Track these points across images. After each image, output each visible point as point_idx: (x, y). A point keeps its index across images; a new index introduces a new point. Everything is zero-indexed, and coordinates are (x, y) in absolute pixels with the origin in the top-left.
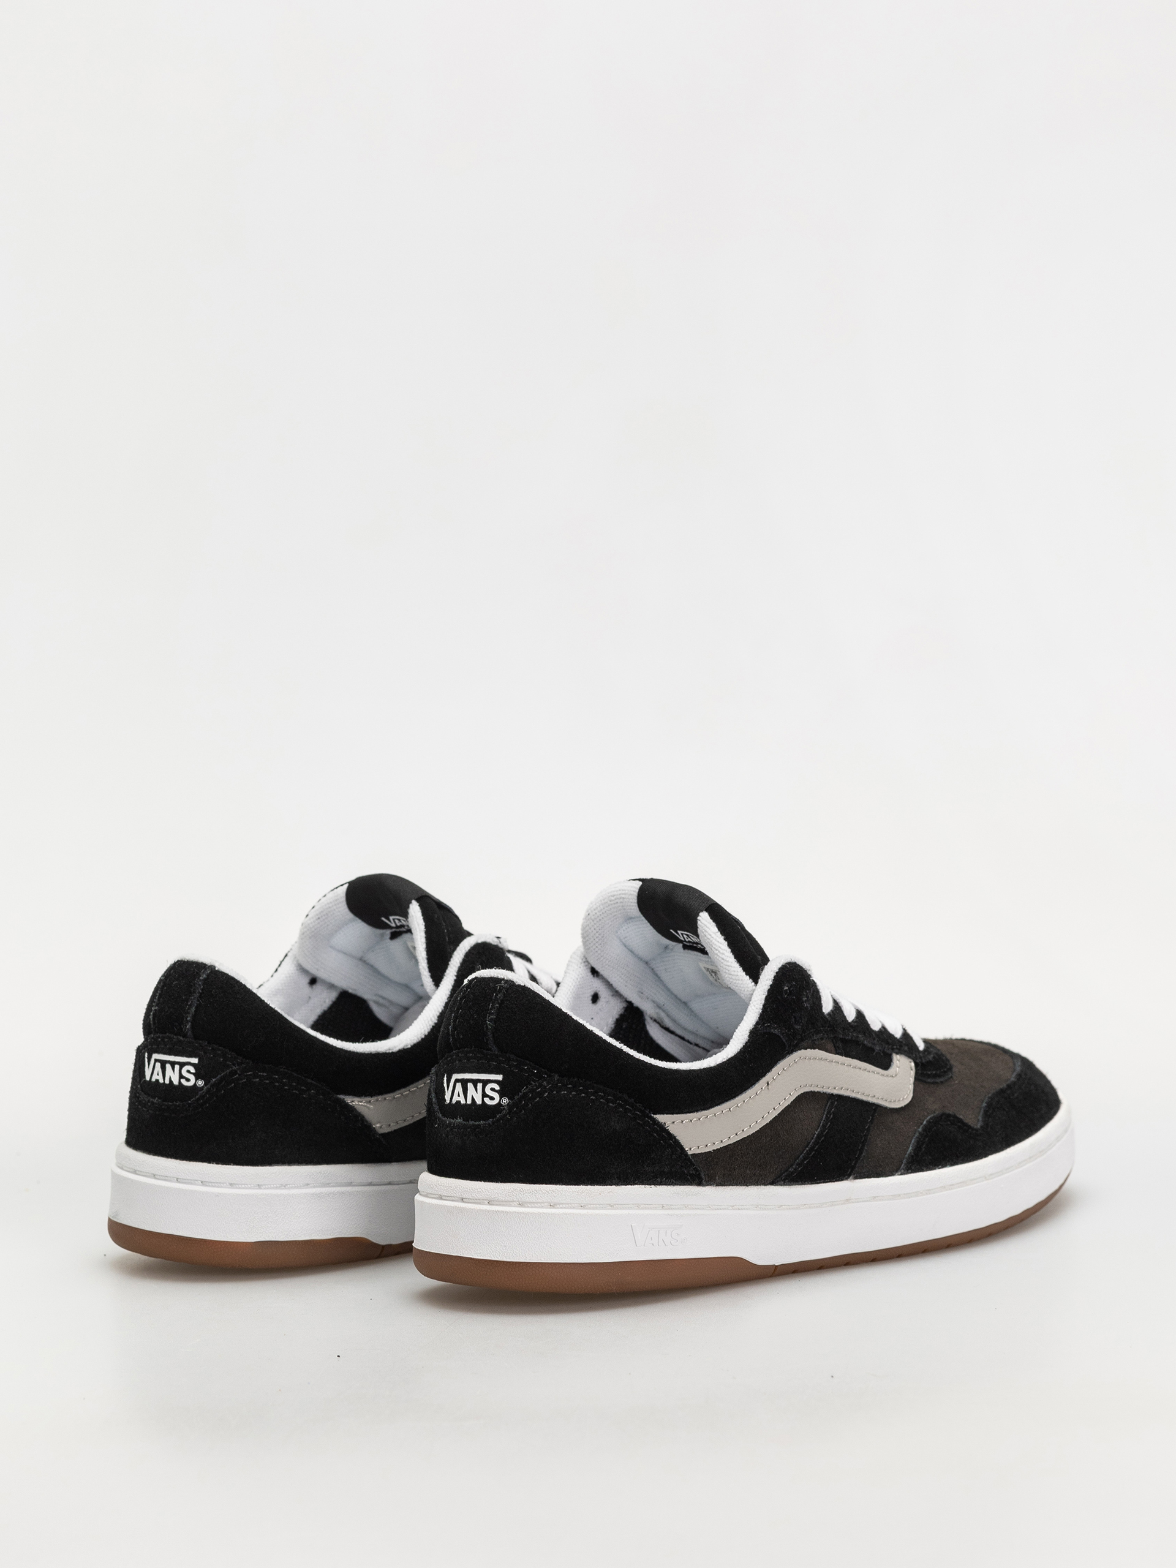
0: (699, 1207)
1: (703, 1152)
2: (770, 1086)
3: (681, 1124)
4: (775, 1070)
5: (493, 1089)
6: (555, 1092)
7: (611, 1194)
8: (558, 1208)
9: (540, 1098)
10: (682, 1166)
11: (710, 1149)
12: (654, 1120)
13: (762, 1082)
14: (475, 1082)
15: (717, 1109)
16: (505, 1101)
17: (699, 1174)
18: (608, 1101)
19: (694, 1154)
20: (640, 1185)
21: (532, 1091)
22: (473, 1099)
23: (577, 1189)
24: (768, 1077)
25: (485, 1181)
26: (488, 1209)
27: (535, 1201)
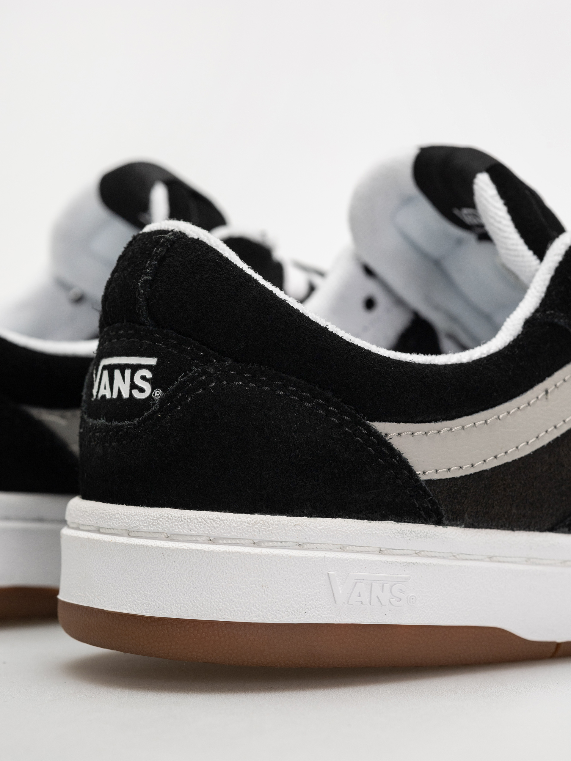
0: (437, 554)
1: (443, 478)
2: (549, 395)
3: (411, 438)
4: (558, 375)
5: (143, 378)
6: (225, 383)
7: (298, 528)
8: (220, 544)
9: (204, 389)
10: (411, 496)
11: (456, 473)
12: (369, 428)
13: (538, 390)
14: (122, 368)
15: (467, 421)
16: (158, 394)
17: (438, 508)
18: (301, 398)
19: (430, 480)
20: (345, 518)
21: (192, 380)
22: (119, 392)
23: (249, 519)
24: (548, 383)
25: (127, 504)
26: (125, 542)
27: (186, 533)
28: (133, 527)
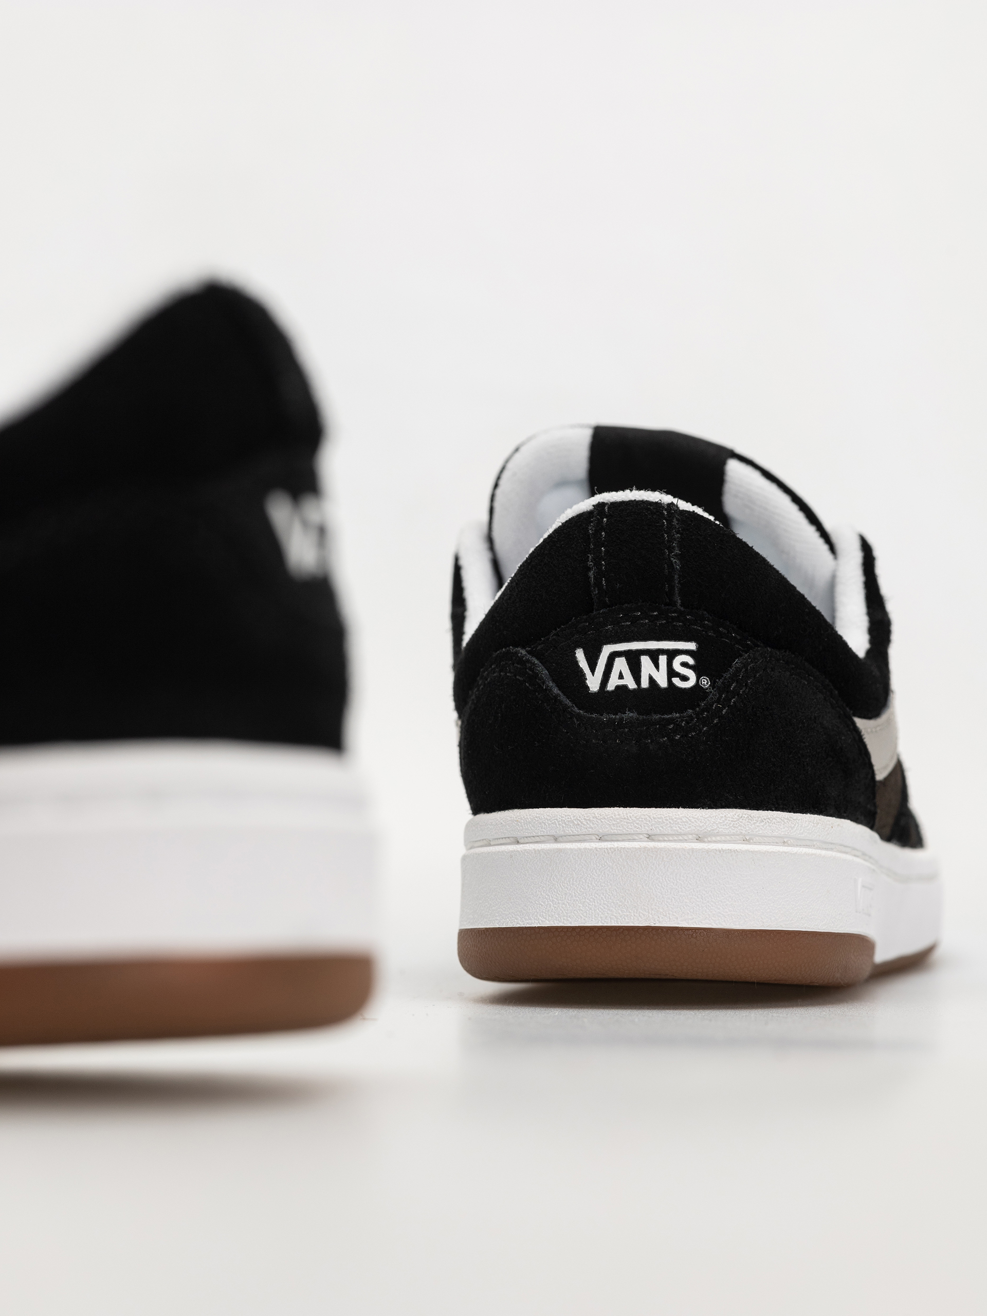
12: (854, 724)
14: (654, 655)
16: (706, 681)
21: (745, 666)
22: (651, 680)
28: (710, 831)
